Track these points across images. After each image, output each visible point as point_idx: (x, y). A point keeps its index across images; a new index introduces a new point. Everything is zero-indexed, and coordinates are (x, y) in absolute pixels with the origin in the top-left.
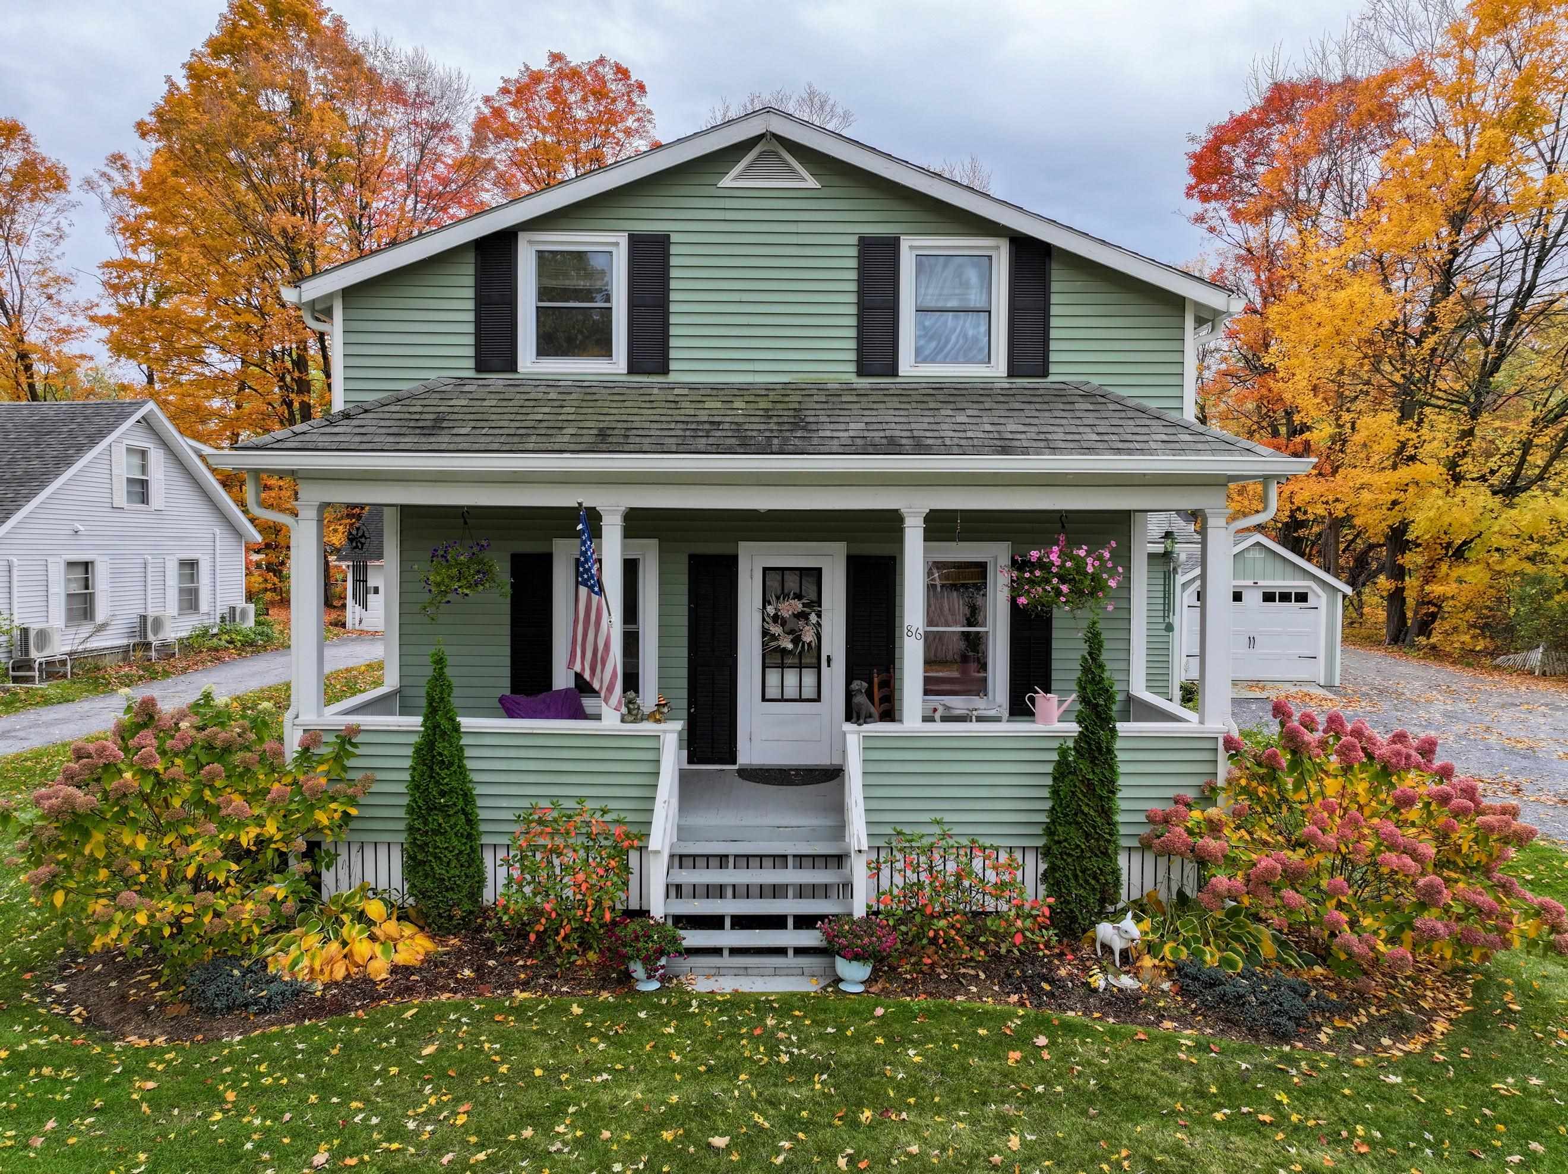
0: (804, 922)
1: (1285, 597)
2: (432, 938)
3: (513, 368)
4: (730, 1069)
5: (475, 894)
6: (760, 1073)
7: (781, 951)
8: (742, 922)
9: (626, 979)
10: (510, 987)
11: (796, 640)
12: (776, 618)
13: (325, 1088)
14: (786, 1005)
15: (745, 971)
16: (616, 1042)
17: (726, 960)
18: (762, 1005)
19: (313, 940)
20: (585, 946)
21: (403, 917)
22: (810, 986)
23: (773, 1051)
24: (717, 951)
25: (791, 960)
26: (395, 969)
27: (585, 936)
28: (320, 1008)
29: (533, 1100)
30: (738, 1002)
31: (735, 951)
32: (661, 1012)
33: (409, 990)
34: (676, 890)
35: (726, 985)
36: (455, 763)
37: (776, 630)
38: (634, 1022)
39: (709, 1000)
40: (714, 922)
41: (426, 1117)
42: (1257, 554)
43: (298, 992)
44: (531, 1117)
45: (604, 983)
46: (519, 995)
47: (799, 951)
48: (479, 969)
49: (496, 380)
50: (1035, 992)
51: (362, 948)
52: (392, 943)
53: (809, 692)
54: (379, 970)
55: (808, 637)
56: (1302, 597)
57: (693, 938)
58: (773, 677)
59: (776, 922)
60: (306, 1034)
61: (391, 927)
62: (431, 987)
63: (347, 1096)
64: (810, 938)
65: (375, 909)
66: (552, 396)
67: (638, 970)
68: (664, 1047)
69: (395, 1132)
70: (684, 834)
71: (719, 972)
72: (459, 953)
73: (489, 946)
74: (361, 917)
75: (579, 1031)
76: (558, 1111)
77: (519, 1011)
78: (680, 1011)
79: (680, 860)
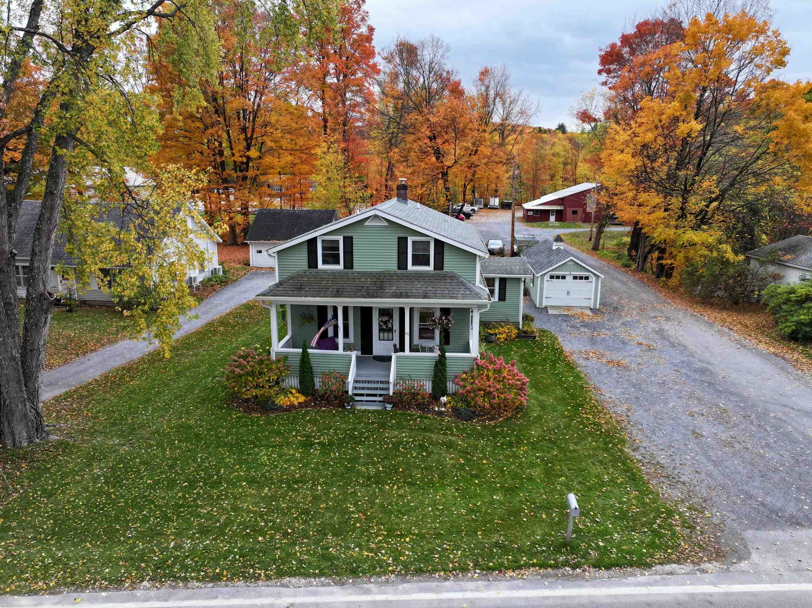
0: (381, 395)
1: (581, 278)
2: (305, 396)
3: (317, 267)
4: (360, 423)
5: (313, 388)
6: (365, 423)
7: (375, 401)
8: (368, 395)
9: (344, 406)
10: (321, 407)
11: (387, 327)
12: (382, 321)
13: (292, 424)
14: (374, 411)
15: (368, 405)
16: (341, 418)
17: (364, 403)
18: (369, 411)
19: (282, 397)
20: (336, 399)
21: (299, 392)
22: (379, 408)
23: (369, 420)
24: (362, 401)
25: (377, 403)
26: (299, 403)
27: (336, 397)
28: (286, 410)
29: (326, 426)
30: (365, 411)
31: (366, 401)
32: (349, 412)
33: (302, 407)
34: (355, 388)
35: (364, 408)
36: (309, 362)
37: (382, 324)
38: (345, 414)
39: (359, 411)
40: (362, 395)
41: (309, 429)
42: (571, 263)
43: (281, 407)
44: (326, 429)
45: (339, 406)
46: (323, 409)
47: (379, 401)
48: (315, 403)
49: (313, 270)
50: (424, 410)
51: (292, 399)
52: (297, 398)
53: (390, 338)
54: (296, 403)
55: (390, 326)
56: (587, 278)
57: (357, 398)
58: (382, 334)
59: (375, 395)
60: (285, 415)
61: (297, 395)
62: (306, 407)
63: (296, 425)
64: (381, 399)
65: (294, 391)
66: (326, 277)
67: (346, 404)
68: (349, 418)
69: (305, 430)
70: (357, 375)
71: (363, 405)
72: (311, 400)
73: (317, 399)
74: (291, 393)
75: (334, 416)
76: (331, 428)
77: (323, 412)
78: (353, 413)
79: (356, 381)
